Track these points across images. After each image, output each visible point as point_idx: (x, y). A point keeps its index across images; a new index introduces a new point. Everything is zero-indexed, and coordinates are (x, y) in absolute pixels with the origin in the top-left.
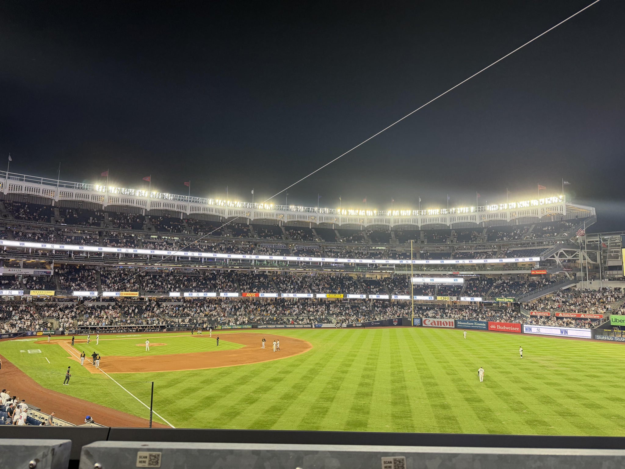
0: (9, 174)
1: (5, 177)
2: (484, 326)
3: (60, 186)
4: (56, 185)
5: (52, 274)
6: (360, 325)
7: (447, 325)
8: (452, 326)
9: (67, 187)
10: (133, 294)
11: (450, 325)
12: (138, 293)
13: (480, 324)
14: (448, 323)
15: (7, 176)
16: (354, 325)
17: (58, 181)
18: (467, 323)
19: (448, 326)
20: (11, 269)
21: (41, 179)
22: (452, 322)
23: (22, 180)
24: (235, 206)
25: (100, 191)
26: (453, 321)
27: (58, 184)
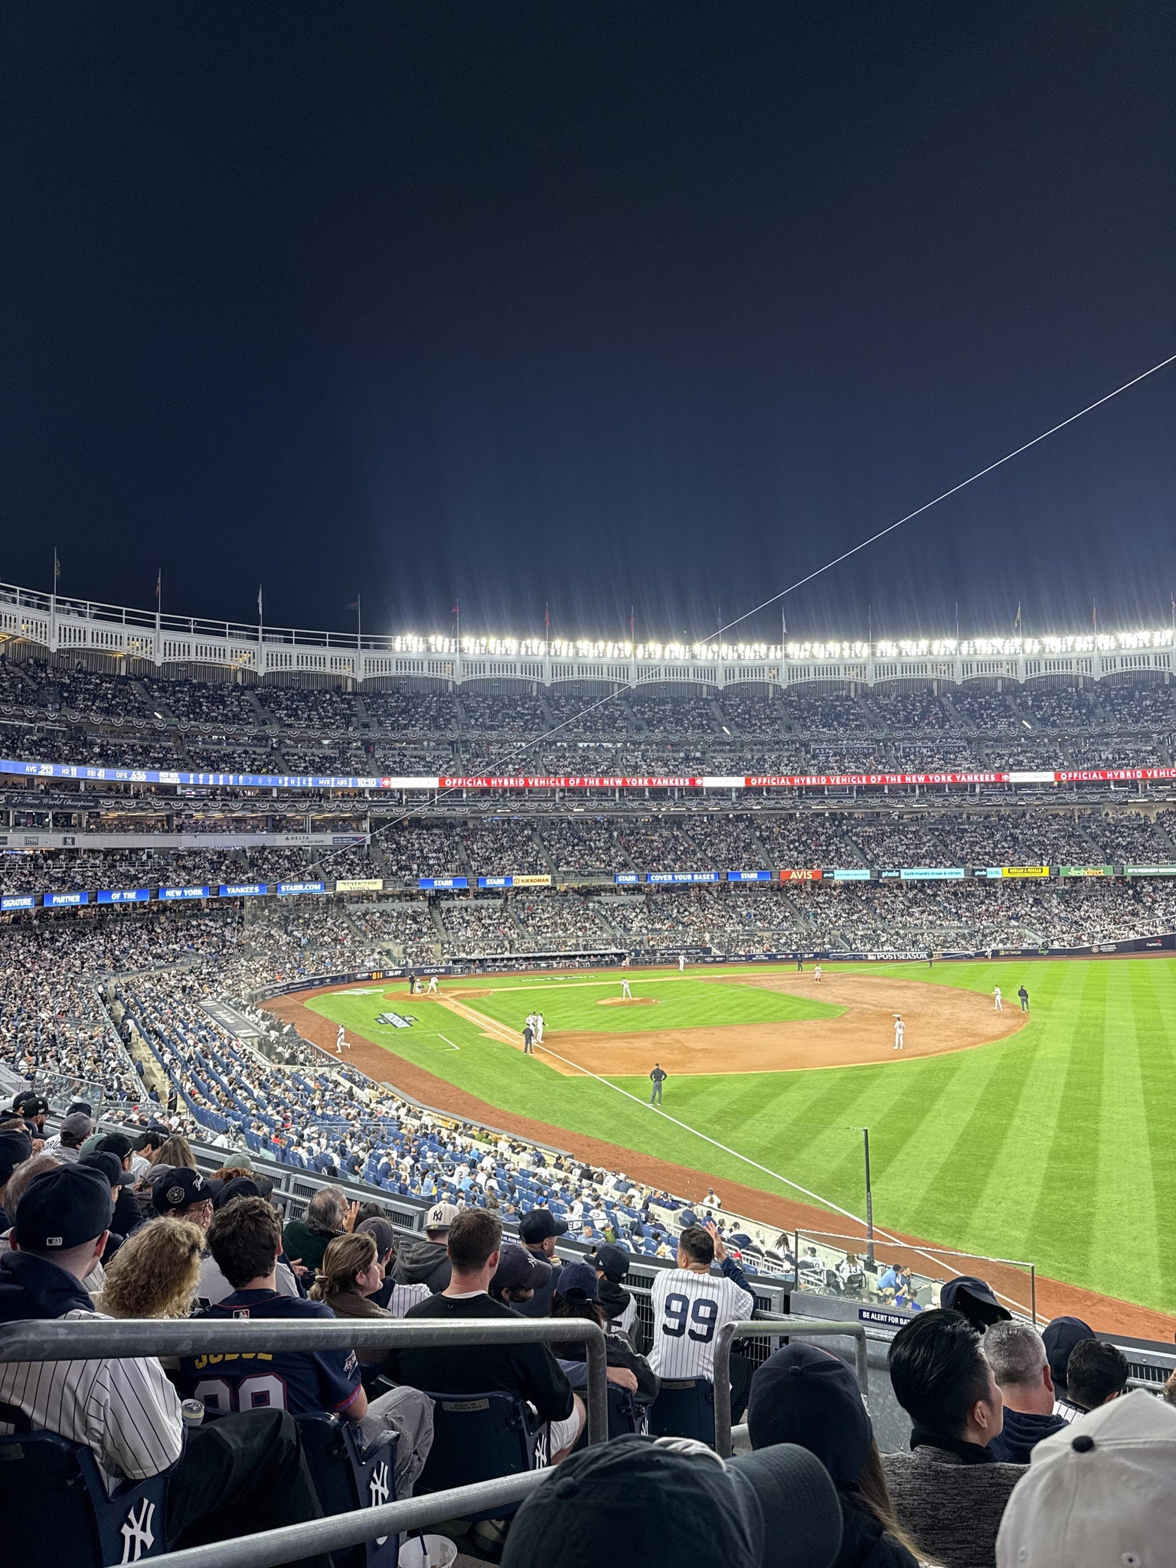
0: (264, 631)
1: (256, 638)
3: (363, 647)
4: (355, 646)
5: (368, 842)
6: (1112, 948)
9: (376, 647)
10: (539, 881)
12: (549, 877)
15: (260, 635)
16: (1095, 950)
17: (359, 636)
20: (290, 837)
21: (324, 636)
23: (289, 641)
24: (739, 656)
25: (446, 650)
27: (359, 643)
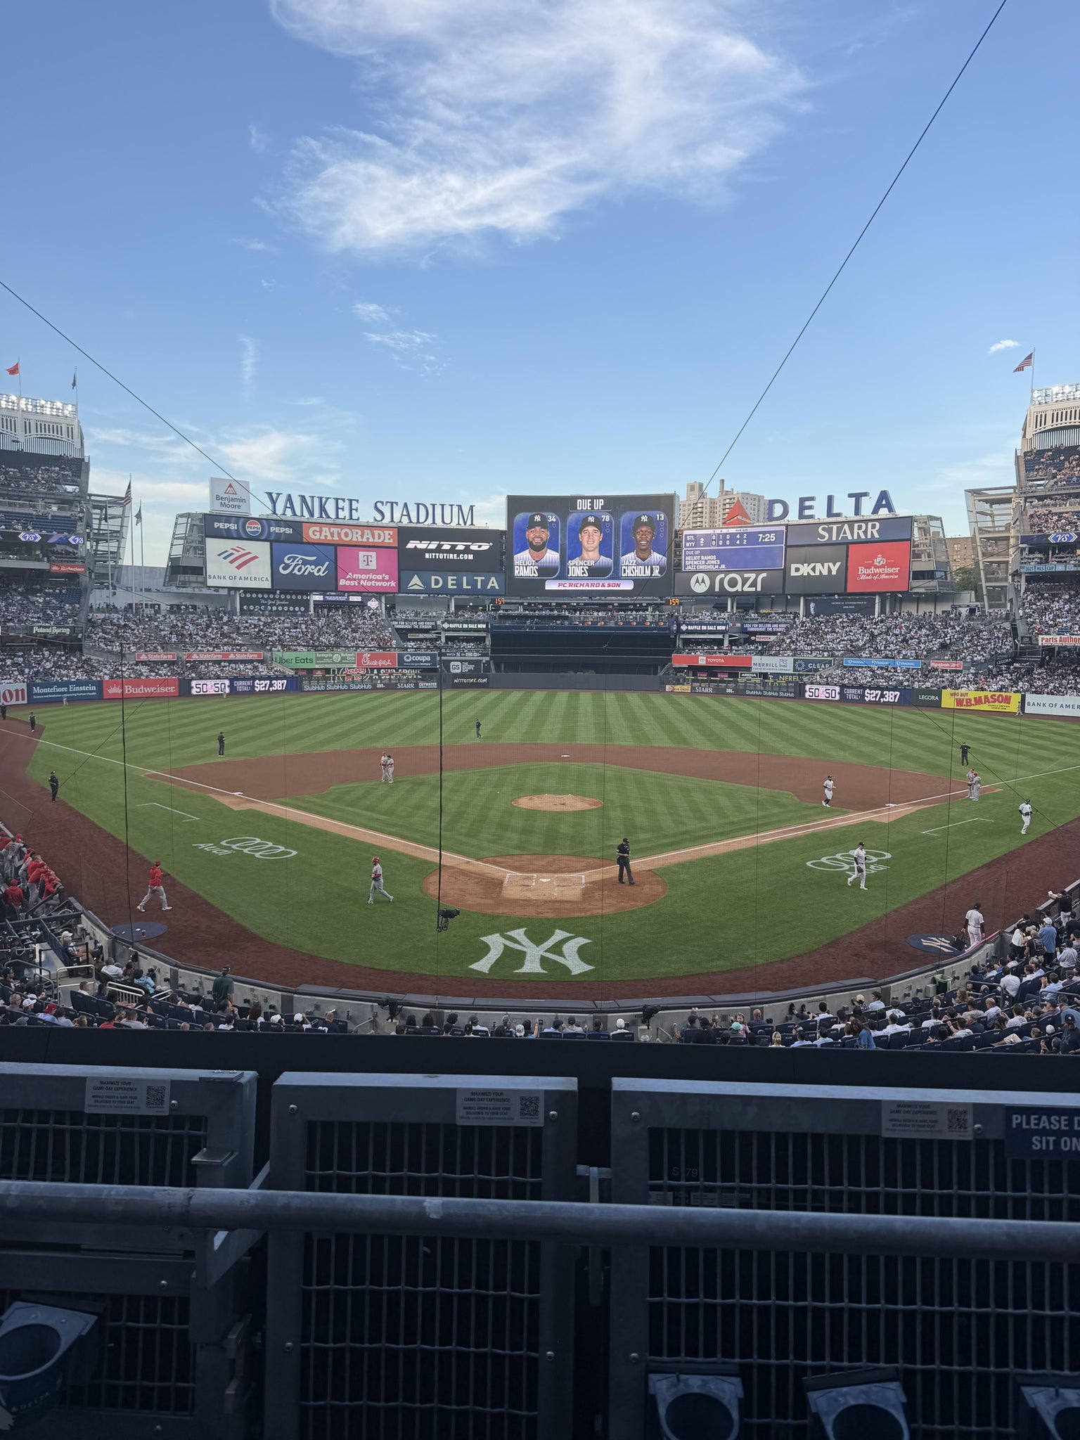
2: (93, 691)
7: (11, 698)
8: (23, 699)
11: (17, 699)
13: (81, 689)
14: (14, 693)
18: (54, 689)
19: (14, 702)
22: (22, 690)
26: (24, 686)
